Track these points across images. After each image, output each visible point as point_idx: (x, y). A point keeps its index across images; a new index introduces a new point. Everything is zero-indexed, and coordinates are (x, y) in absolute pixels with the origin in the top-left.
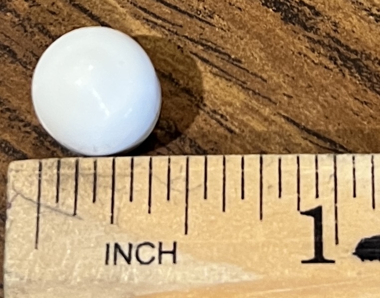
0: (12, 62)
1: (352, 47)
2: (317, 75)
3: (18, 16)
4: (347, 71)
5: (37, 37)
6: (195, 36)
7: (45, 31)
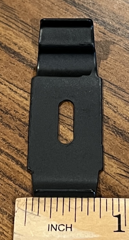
0: (9, 129)
1: (120, 128)
2: (108, 136)
3: (12, 116)
4: (118, 136)
5: (18, 122)
6: (69, 124)
7: (20, 120)
